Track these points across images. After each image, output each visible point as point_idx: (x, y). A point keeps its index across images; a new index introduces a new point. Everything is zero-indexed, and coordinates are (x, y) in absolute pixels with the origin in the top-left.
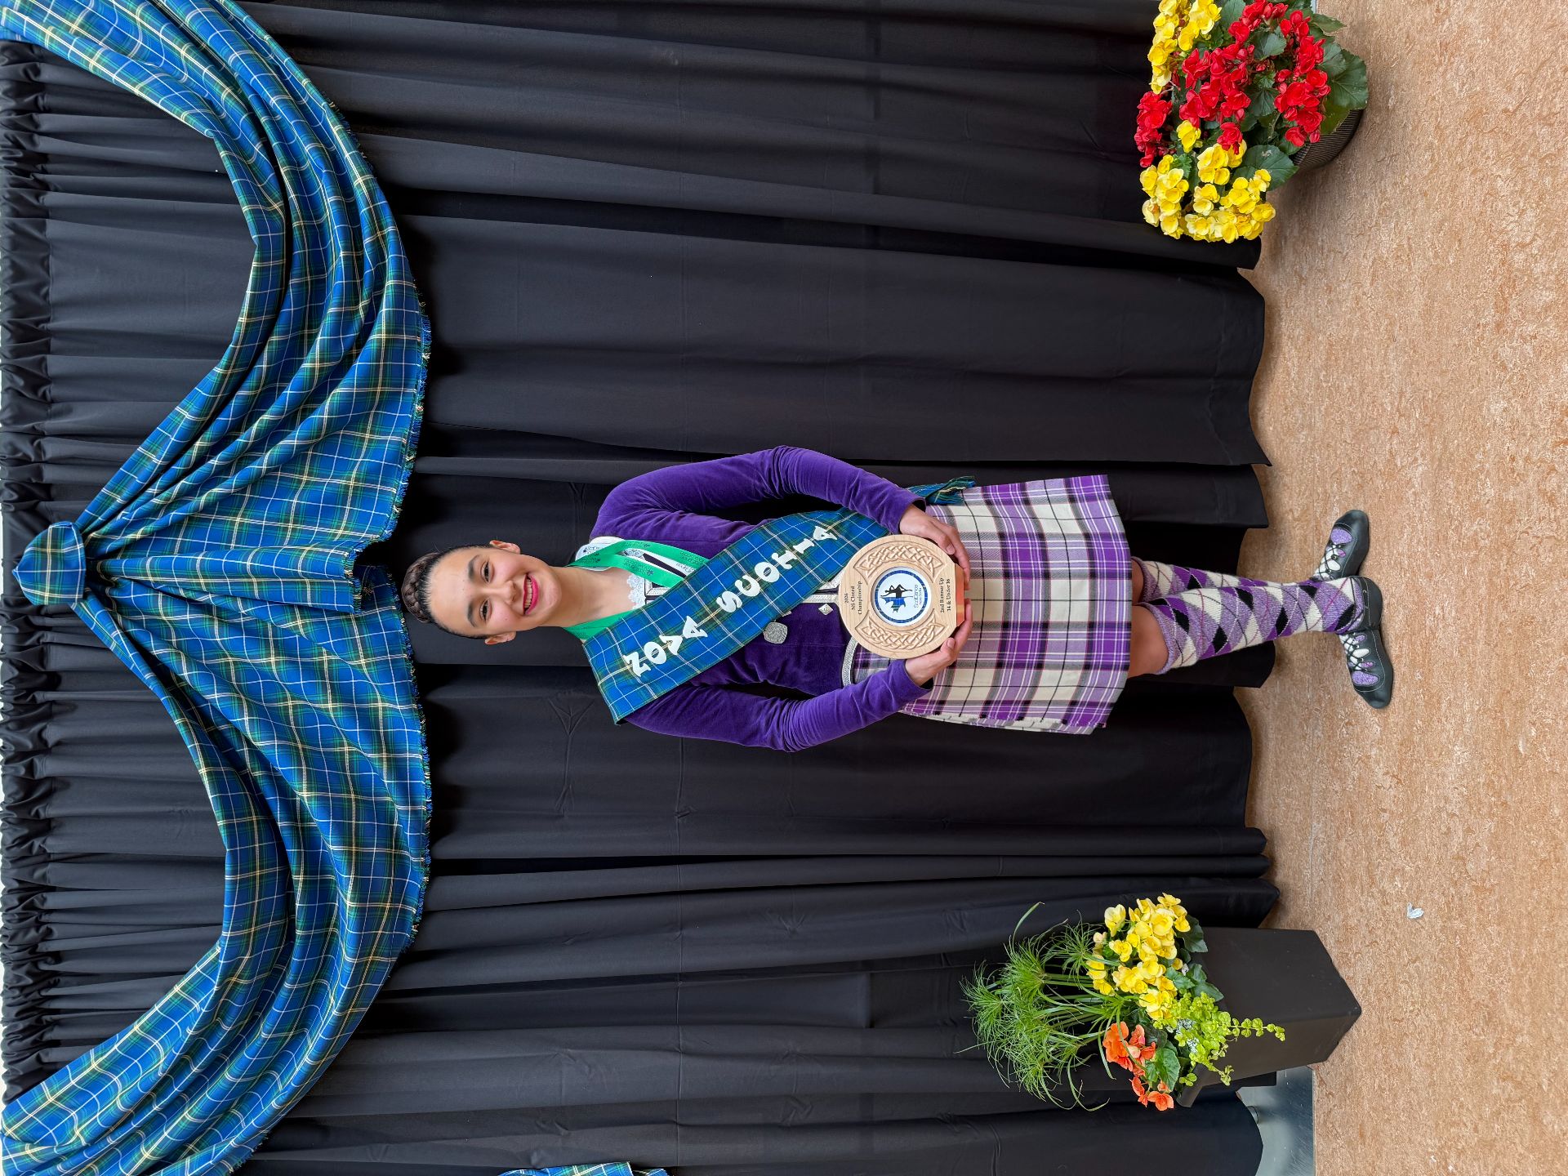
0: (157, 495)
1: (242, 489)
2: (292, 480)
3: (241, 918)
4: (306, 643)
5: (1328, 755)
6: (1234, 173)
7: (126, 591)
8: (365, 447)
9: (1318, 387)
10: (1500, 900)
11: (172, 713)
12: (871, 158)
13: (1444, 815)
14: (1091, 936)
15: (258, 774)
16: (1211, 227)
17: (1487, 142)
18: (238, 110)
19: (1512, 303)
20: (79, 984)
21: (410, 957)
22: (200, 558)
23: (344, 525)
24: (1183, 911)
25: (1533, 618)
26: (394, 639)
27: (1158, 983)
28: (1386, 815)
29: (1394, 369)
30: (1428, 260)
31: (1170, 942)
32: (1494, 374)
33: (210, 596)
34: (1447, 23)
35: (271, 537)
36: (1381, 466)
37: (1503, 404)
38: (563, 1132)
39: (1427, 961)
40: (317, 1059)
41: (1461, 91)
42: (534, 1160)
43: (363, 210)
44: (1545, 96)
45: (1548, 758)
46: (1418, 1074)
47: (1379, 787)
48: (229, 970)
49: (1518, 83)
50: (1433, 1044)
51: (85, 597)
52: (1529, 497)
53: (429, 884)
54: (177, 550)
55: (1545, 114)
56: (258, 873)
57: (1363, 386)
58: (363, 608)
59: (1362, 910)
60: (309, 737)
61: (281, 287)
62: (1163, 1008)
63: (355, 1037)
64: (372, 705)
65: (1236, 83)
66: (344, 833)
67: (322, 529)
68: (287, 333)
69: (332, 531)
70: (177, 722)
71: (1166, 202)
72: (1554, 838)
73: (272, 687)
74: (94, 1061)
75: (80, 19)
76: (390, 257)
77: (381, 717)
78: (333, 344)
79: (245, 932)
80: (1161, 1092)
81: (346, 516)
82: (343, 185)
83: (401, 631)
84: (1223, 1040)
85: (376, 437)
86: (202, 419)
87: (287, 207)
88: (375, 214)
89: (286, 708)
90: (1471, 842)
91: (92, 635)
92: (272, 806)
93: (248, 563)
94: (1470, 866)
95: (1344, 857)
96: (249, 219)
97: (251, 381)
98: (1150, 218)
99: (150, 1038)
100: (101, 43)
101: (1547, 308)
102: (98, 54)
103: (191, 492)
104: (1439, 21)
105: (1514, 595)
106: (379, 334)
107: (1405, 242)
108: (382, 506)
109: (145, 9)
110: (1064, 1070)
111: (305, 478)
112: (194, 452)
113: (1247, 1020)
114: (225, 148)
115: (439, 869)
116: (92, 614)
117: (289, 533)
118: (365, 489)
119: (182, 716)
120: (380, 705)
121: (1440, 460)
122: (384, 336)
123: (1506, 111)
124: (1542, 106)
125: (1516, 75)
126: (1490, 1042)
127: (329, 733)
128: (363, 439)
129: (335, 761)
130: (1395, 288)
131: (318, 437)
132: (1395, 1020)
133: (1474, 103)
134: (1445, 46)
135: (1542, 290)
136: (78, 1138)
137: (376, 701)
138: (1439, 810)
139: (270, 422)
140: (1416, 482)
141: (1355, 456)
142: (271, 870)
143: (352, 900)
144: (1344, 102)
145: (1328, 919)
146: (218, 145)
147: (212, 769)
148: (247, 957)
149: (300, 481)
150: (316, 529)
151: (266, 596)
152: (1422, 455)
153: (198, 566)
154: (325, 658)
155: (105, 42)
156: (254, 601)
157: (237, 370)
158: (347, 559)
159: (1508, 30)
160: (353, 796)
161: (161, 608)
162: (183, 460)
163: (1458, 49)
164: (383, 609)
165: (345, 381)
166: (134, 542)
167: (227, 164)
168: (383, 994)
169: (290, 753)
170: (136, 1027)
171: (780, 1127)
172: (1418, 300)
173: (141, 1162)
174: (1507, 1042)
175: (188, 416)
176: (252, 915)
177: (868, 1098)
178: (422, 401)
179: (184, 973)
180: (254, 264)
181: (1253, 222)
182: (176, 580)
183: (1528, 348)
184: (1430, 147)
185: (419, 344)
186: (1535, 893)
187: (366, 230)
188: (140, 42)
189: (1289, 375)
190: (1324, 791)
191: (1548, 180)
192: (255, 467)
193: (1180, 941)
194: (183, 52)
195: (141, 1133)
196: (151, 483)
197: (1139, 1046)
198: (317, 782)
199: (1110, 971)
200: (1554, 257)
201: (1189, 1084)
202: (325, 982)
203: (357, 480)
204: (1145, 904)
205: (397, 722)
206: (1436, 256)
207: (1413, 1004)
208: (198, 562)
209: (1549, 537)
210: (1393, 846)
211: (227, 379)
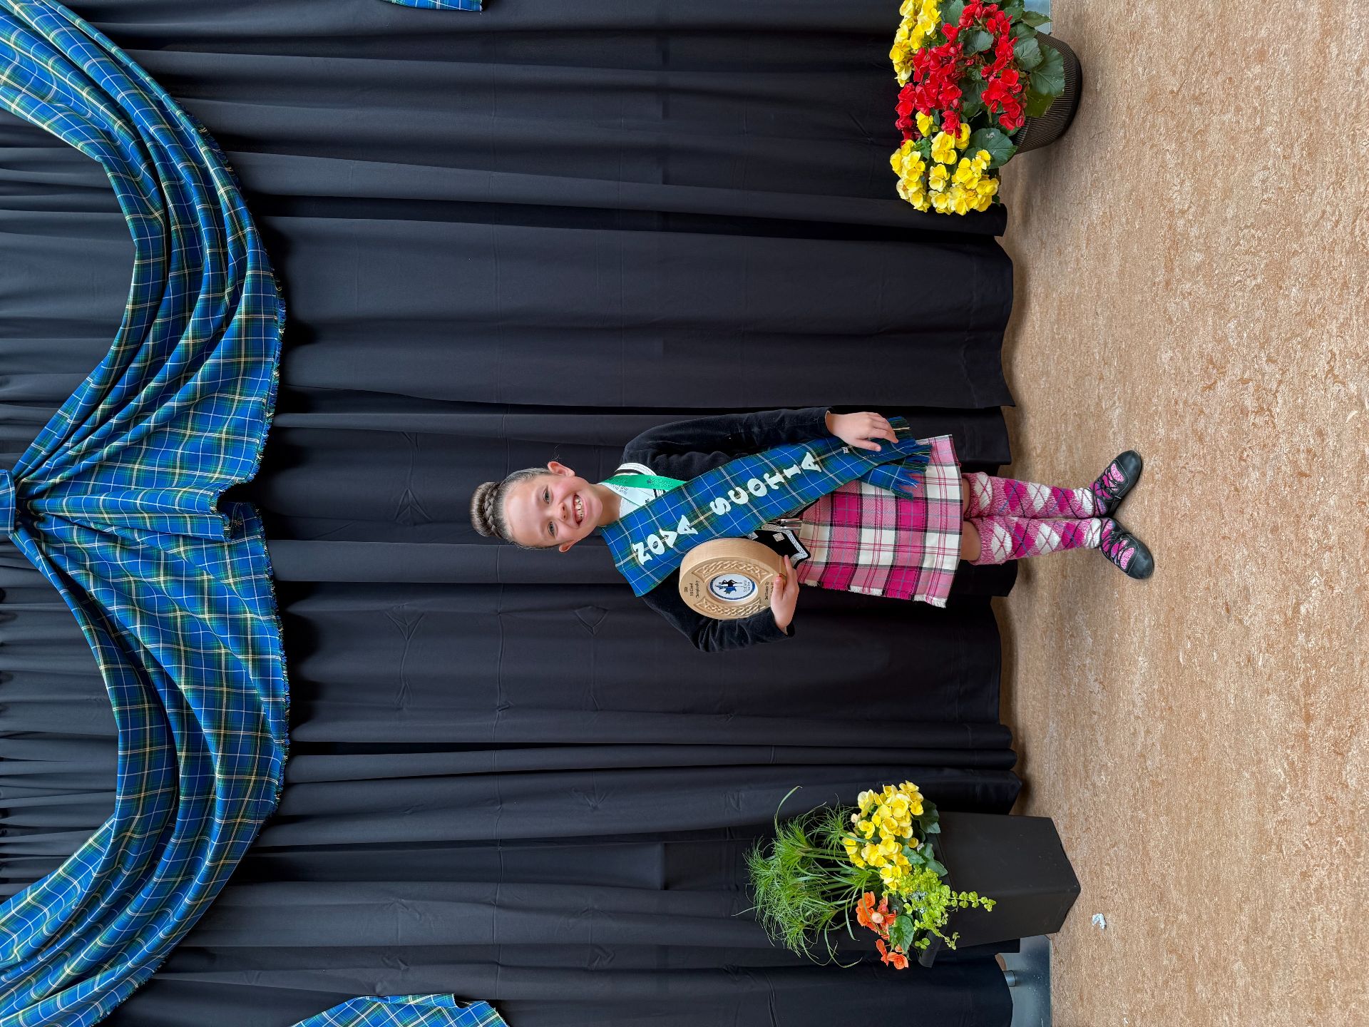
0: (72, 447)
1: (138, 441)
2: (178, 434)
3: (132, 786)
4: (189, 565)
5: (1059, 663)
6: (960, 154)
7: (49, 524)
8: (235, 407)
9: (1053, 339)
10: (1167, 794)
11: (80, 622)
12: (661, 153)
13: (1132, 717)
14: (850, 816)
15: (151, 670)
16: (949, 200)
17: (1161, 120)
18: (127, 138)
19: (1176, 263)
20: (22, 834)
21: (277, 819)
22: (102, 498)
23: (219, 470)
24: (921, 797)
25: (1189, 543)
26: (257, 563)
27: (895, 859)
28: (1096, 717)
29: (1100, 322)
30: (1122, 226)
31: (907, 823)
32: (1164, 327)
33: (114, 528)
34: (1134, 15)
35: (163, 479)
36: (1092, 409)
37: (1170, 353)
38: (403, 967)
39: (1122, 846)
40: (194, 900)
41: (1143, 75)
42: (378, 989)
43: (226, 215)
44: (1197, 78)
45: (1198, 668)
46: (1117, 945)
47: (1091, 692)
48: (123, 827)
49: (1181, 67)
50: (1126, 920)
51: (16, 529)
52: (1186, 435)
53: (288, 762)
54: (90, 489)
55: (1197, 94)
56: (148, 750)
57: (1081, 337)
58: (232, 537)
59: (1081, 801)
60: (191, 641)
61: (164, 278)
62: (897, 881)
63: (228, 884)
64: (242, 616)
65: (949, 77)
66: (214, 719)
67: (201, 473)
68: (168, 316)
69: (211, 475)
70: (83, 628)
71: (910, 182)
72: (1202, 739)
73: (164, 600)
74: (30, 896)
75: (8, 72)
76: (249, 251)
77: (249, 626)
78: (203, 325)
79: (136, 796)
80: (898, 953)
81: (221, 462)
82: (209, 194)
83: (264, 556)
84: (944, 910)
85: (242, 398)
86: (102, 387)
87: (166, 215)
88: (236, 218)
89: (176, 618)
90: (1149, 742)
91: (25, 559)
92: (161, 695)
93: (138, 502)
94: (1149, 763)
95: (1069, 754)
96: (130, 225)
97: (141, 356)
98: (903, 196)
99: (71, 879)
100: (24, 90)
101: (1198, 268)
102: (17, 100)
103: (99, 444)
104: (1129, 12)
105: (1176, 525)
106: (240, 316)
107: (1107, 210)
108: (249, 454)
109: (56, 61)
110: (822, 932)
111: (188, 432)
112: (98, 413)
113: (964, 893)
114: (112, 170)
115: (297, 749)
116: (22, 541)
117: (177, 477)
118: (234, 441)
119: (87, 624)
120: (249, 615)
121: (1130, 403)
122: (243, 317)
123: (1172, 92)
124: (1195, 86)
125: (1179, 59)
126: (1162, 918)
127: (208, 636)
128: (233, 400)
129: (213, 661)
130: (1101, 250)
131: (195, 399)
132: (1102, 897)
133: (1151, 85)
134: (1133, 34)
135: (1195, 252)
136: (16, 956)
137: (245, 612)
138: (1129, 713)
139: (155, 388)
140: (1115, 422)
141: (1076, 399)
142: (159, 748)
143: (220, 773)
144: (1044, 91)
145: (1059, 808)
146: (106, 168)
147: (109, 666)
148: (138, 817)
149: (184, 435)
150: (198, 473)
151: (156, 528)
152: (1119, 399)
153: (101, 503)
154: (205, 577)
155: (27, 89)
156: (147, 532)
157: (128, 347)
158: (211, 498)
159: (1173, 20)
160: (225, 689)
161: (75, 535)
162: (90, 420)
163: (1141, 37)
164: (251, 538)
165: (214, 353)
166: (55, 486)
167: (113, 183)
168: (252, 849)
169: (174, 654)
170: (60, 870)
171: (586, 970)
172: (1116, 261)
173: (63, 976)
174: (1173, 919)
175: (92, 385)
176: (142, 784)
177: (664, 949)
178: (278, 368)
179: (96, 828)
180: (136, 262)
181: (980, 197)
182: (86, 515)
183: (1186, 303)
184: (1124, 125)
185: (276, 321)
186: (1190, 788)
187: (228, 231)
188: (55, 87)
189: (1034, 328)
190: (1057, 695)
191: (1199, 153)
192: (145, 424)
193: (916, 822)
194: (84, 94)
195: (68, 954)
196: (66, 439)
197: (883, 914)
198: (193, 677)
199: (861, 846)
200: (1203, 222)
201: (923, 947)
202: (207, 839)
203: (227, 433)
204: (890, 790)
205: (262, 631)
206: (1127, 223)
207: (1113, 883)
208: (101, 501)
209: (1199, 472)
210: (1102, 744)
211: (120, 355)
